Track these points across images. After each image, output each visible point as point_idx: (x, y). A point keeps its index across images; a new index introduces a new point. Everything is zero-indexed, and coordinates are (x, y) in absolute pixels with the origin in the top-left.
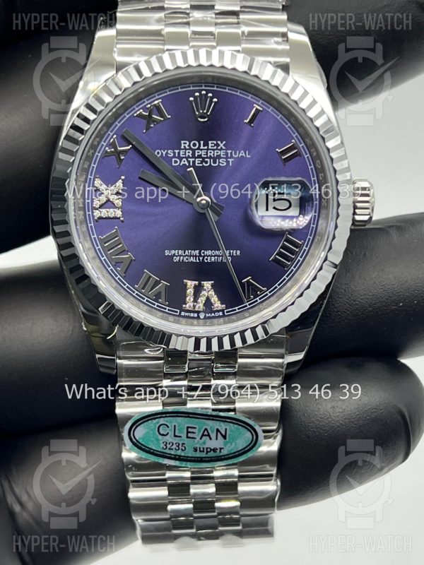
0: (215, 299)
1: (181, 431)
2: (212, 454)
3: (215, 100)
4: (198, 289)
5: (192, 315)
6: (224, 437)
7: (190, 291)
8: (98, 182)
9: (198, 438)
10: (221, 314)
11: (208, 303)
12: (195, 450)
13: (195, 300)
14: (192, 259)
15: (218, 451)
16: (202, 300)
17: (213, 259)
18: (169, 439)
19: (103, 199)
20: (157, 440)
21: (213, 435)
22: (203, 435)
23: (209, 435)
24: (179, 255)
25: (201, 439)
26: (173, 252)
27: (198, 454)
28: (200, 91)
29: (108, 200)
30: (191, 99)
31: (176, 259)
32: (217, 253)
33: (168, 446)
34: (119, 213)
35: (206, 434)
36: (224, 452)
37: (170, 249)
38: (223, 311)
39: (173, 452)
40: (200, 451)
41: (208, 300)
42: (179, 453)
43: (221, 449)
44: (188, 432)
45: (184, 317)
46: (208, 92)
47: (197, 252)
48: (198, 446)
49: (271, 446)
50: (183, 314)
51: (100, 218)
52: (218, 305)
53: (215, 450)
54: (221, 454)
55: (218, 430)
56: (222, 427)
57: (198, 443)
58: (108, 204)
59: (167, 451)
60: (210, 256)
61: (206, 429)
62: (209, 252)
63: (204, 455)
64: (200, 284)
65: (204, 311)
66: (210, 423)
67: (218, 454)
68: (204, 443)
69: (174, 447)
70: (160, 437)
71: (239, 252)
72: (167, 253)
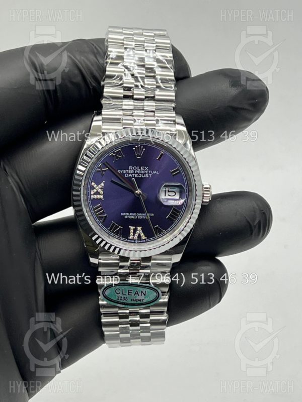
0: (142, 234)
1: (126, 292)
2: (139, 302)
3: (144, 149)
4: (135, 230)
5: (132, 241)
6: (145, 295)
7: (132, 231)
8: (93, 184)
9: (133, 295)
10: (145, 241)
11: (139, 236)
12: (132, 300)
13: (134, 235)
14: (132, 217)
16: (136, 235)
17: (142, 217)
18: (120, 295)
19: (95, 190)
20: (115, 295)
21: (140, 294)
22: (135, 294)
23: (138, 294)
24: (127, 215)
26: (124, 214)
27: (133, 302)
28: (138, 145)
29: (97, 191)
30: (134, 149)
31: (126, 217)
32: (144, 214)
33: (120, 298)
34: (102, 197)
35: (137, 293)
36: (144, 301)
37: (123, 213)
38: (145, 240)
39: (121, 301)
41: (139, 235)
42: (125, 301)
44: (129, 292)
45: (129, 242)
46: (141, 146)
47: (135, 214)
49: (165, 299)
50: (128, 241)
51: (94, 199)
52: (143, 237)
53: (140, 300)
55: (142, 292)
56: (144, 290)
57: (133, 297)
58: (97, 193)
59: (120, 300)
60: (141, 216)
61: (137, 291)
62: (140, 214)
63: (135, 302)
64: (136, 228)
65: (138, 240)
66: (139, 288)
67: (141, 302)
68: (136, 297)
69: (122, 299)
70: (116, 294)
71: (153, 215)
72: (122, 214)
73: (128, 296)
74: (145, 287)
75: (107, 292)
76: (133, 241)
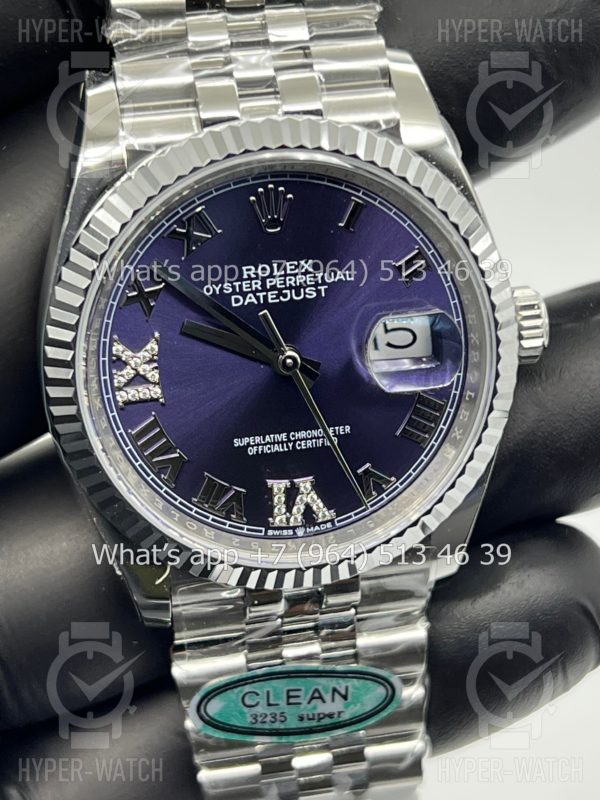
0: (318, 505)
1: (277, 696)
2: (327, 721)
3: (290, 196)
4: (292, 493)
5: (285, 532)
6: (345, 697)
7: (279, 499)
8: (118, 348)
9: (305, 703)
10: (329, 525)
11: (309, 515)
12: (301, 719)
13: (289, 509)
14: (277, 448)
15: (336, 716)
16: (298, 509)
17: (309, 444)
18: (259, 710)
19: (128, 372)
20: (242, 713)
21: (328, 697)
22: (313, 698)
23: (321, 697)
24: (255, 444)
25: (309, 703)
26: (246, 440)
27: (306, 724)
28: (264, 186)
29: (138, 374)
30: (252, 198)
31: (252, 451)
32: (315, 433)
33: (260, 719)
34: (156, 392)
35: (317, 696)
36: (346, 716)
37: (241, 437)
38: (332, 521)
39: (267, 726)
40: (310, 719)
41: (308, 507)
42: (277, 725)
43: (340, 713)
44: (289, 697)
45: (274, 538)
46: (277, 185)
47: (284, 435)
48: (305, 713)
50: (270, 532)
51: (128, 403)
52: (322, 512)
53: (330, 716)
54: (341, 719)
55: (335, 690)
56: (342, 685)
57: (305, 708)
58: (139, 379)
59: (258, 726)
60: (306, 439)
61: (317, 690)
62: (302, 434)
63: (314, 723)
64: (293, 484)
65: (303, 526)
66: (323, 681)
67: (335, 719)
68: (315, 708)
69: (269, 719)
70: (246, 710)
71: (348, 429)
72: (237, 443)
73: (287, 709)
74: (344, 675)
75: (214, 708)
76: (288, 533)
